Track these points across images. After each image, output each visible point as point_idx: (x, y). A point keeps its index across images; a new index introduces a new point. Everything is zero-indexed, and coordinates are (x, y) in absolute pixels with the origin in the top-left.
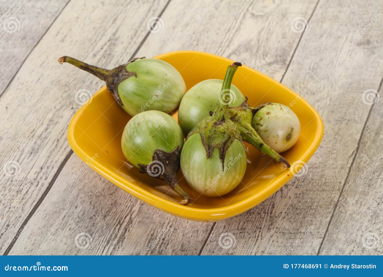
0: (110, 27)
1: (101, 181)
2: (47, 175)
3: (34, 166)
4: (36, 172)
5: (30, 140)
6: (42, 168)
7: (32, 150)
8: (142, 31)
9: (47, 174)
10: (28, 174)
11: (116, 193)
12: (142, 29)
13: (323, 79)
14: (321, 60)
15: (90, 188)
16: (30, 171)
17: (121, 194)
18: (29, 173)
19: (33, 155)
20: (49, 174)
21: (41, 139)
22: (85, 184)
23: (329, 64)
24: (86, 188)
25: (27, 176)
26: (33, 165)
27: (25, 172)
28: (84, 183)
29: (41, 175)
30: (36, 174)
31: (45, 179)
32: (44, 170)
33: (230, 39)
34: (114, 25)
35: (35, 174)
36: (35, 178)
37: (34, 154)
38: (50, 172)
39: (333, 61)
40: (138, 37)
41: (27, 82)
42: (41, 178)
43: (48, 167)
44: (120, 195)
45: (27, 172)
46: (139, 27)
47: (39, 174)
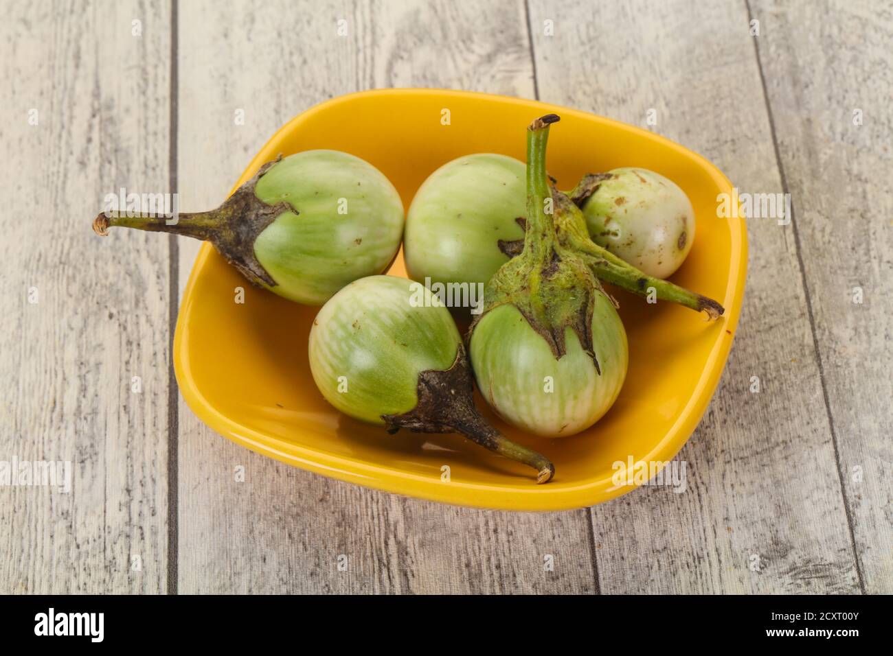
1: (281, 475)
2: (151, 502)
3: (107, 491)
4: (120, 505)
5: (59, 428)
7: (81, 453)
9: (148, 501)
10: (105, 516)
11: (332, 493)
15: (268, 502)
16: (105, 508)
18: (105, 512)
19: (88, 463)
20: (154, 500)
21: (85, 418)
22: (251, 495)
24: (260, 503)
25: (105, 522)
26: (105, 490)
27: (94, 512)
28: (248, 494)
29: (135, 507)
30: (124, 510)
31: (153, 515)
32: (137, 494)
35: (120, 510)
36: (127, 519)
37: (89, 460)
38: (154, 494)
42: (140, 515)
43: (141, 482)
44: (343, 494)
45: (100, 510)
47: (132, 507)
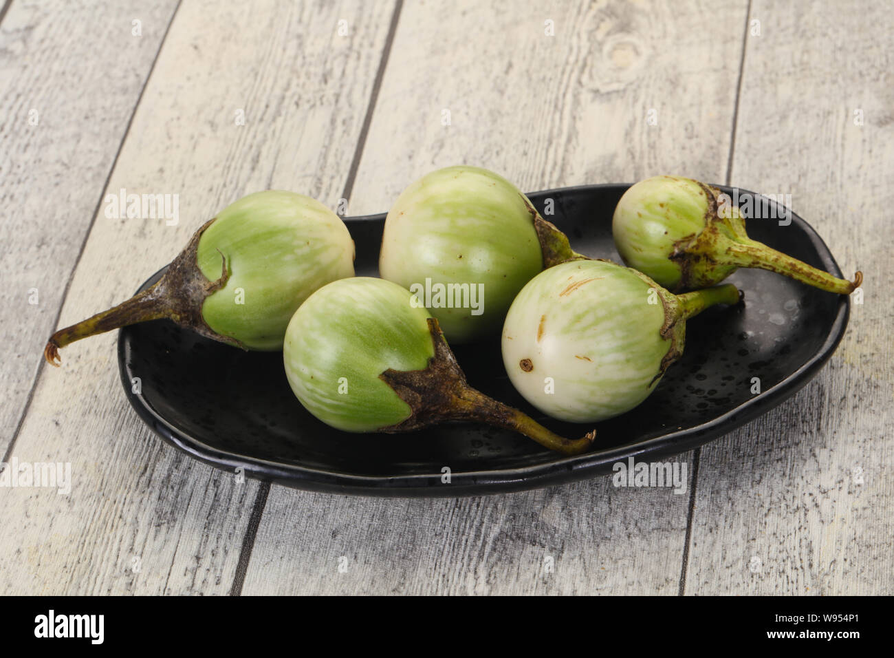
0: (249, 179)
6: (198, 558)
8: (332, 178)
12: (329, 171)
13: (822, 220)
14: (803, 175)
17: (420, 584)
23: (825, 182)
33: (560, 162)
34: (256, 173)
39: (833, 173)
40: (327, 195)
41: (88, 352)
46: (322, 168)
